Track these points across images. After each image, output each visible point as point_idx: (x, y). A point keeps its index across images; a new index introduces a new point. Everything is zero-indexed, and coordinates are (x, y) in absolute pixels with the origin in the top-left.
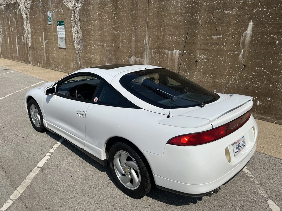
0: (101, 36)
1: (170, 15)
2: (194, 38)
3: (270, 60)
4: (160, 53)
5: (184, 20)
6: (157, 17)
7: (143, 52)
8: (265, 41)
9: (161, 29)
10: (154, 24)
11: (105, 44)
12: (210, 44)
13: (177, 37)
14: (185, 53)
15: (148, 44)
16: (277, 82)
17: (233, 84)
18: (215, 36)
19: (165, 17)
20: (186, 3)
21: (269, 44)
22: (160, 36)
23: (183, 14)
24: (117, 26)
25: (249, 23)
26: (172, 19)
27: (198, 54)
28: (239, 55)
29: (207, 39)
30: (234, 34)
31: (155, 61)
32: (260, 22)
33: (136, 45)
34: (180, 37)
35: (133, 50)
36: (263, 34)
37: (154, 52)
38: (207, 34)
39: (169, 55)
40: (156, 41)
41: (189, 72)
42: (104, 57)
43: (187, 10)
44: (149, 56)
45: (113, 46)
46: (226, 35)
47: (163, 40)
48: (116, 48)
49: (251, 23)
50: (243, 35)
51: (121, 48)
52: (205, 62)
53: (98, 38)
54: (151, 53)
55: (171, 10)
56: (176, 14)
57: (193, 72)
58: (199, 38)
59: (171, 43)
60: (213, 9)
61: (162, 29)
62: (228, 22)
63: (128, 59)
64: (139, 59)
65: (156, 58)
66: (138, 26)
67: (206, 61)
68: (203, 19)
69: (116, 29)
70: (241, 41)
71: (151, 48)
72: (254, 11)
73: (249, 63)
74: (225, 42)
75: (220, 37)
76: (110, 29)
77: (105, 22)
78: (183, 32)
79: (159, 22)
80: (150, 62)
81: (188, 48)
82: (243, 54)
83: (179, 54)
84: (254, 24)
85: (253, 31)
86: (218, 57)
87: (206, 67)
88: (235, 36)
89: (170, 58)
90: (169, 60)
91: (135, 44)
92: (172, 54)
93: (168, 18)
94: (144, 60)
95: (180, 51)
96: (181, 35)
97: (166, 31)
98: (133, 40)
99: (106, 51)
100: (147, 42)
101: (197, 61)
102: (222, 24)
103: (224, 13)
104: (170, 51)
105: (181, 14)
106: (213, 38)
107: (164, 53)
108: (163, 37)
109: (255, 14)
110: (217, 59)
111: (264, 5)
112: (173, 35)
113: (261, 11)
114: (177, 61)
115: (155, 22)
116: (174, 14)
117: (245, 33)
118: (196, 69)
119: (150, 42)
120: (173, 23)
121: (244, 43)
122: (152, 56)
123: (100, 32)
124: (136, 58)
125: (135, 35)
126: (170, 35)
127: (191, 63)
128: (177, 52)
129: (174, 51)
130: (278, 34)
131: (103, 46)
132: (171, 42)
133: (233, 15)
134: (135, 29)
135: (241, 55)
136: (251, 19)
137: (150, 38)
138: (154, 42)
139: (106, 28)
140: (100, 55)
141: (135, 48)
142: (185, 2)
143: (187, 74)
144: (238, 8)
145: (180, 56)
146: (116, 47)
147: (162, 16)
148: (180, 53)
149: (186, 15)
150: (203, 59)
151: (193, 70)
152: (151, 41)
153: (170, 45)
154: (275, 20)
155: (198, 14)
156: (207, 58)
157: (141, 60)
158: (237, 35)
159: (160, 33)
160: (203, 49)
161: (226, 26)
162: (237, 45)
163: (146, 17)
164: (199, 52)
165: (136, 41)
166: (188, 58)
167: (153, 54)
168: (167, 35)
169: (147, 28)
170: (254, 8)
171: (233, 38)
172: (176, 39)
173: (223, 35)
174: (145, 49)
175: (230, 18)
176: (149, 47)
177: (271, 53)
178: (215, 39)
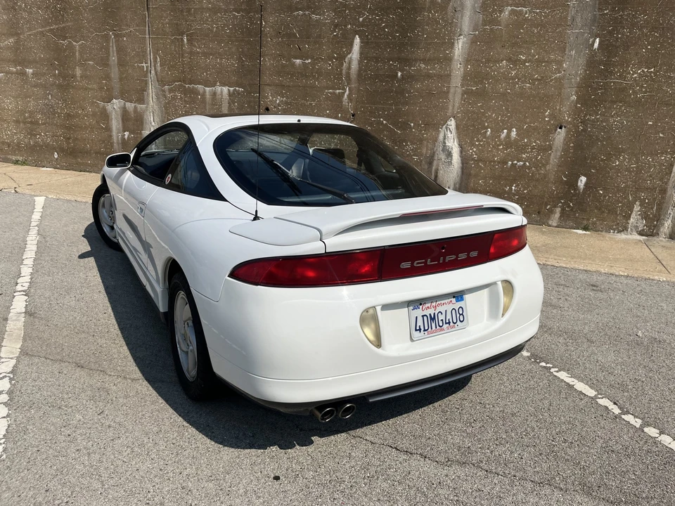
0: (16, 48)
1: (202, 13)
2: (259, 63)
3: (391, 105)
4: (185, 92)
5: (234, 25)
6: (170, 13)
7: (144, 89)
8: (381, 73)
9: (182, 40)
10: (164, 27)
11: (31, 71)
12: (291, 74)
13: (221, 59)
14: (242, 92)
15: (153, 72)
16: (405, 141)
18: (298, 60)
19: (191, 14)
21: (388, 76)
22: (183, 55)
23: (231, 12)
24: (64, 28)
25: (353, 39)
26: (208, 20)
27: (268, 94)
28: (343, 97)
29: (283, 66)
30: (330, 58)
31: (176, 110)
32: (370, 39)
33: (121, 73)
34: (228, 59)
35: (116, 84)
36: (377, 60)
37: (171, 90)
38: (281, 56)
39: (208, 96)
40: (172, 66)
42: (30, 101)
43: (239, 6)
44: (158, 98)
45: (55, 75)
46: (317, 59)
47: (189, 64)
48: (64, 79)
49: (357, 40)
50: (346, 60)
51: (79, 79)
53: (8, 54)
54: (164, 91)
56: (215, 10)
58: (268, 62)
59: (210, 71)
60: (292, 8)
61: (185, 40)
62: (319, 36)
63: (104, 106)
64: (133, 105)
65: (178, 103)
66: (124, 29)
67: (285, 109)
68: (272, 27)
69: (62, 34)
70: (344, 72)
71: (161, 81)
72: (361, 19)
73: (361, 111)
74: (317, 73)
75: (307, 62)
76: (42, 32)
77: (25, 15)
78: (233, 50)
79: (177, 24)
80: (162, 111)
81: (248, 83)
82: (349, 94)
83: (230, 94)
84: (361, 42)
85: (361, 54)
86: (307, 101)
89: (210, 102)
90: (207, 108)
91: (119, 70)
92: (214, 94)
93: (198, 17)
94: (147, 107)
95: (231, 89)
96: (230, 55)
97: (195, 46)
98: (114, 60)
99: (35, 86)
100: (152, 67)
101: (267, 109)
102: (308, 38)
103: (311, 18)
104: (207, 89)
105: (226, 11)
106: (294, 64)
107: (196, 92)
108: (190, 58)
109: (362, 25)
110: (305, 105)
111: (376, 9)
112: (211, 54)
113: (372, 19)
114: (225, 107)
115: (167, 23)
116: (210, 10)
117: (349, 56)
119: (159, 69)
120: (209, 28)
121: (348, 74)
122: (166, 98)
123: (11, 40)
124: (125, 104)
125: (118, 52)
126: (206, 55)
128: (225, 89)
129: (219, 89)
130: (399, 60)
131: (24, 74)
132: (210, 68)
133: (325, 24)
134: (116, 36)
135: (346, 96)
136: (356, 32)
137: (158, 59)
138: (168, 68)
139: (30, 29)
140: (16, 98)
141: (121, 79)
144: (334, 11)
145: (232, 98)
146: (63, 76)
147: (182, 11)
148: (231, 91)
149: (238, 16)
150: (279, 105)
152: (161, 66)
153: (207, 74)
154: (394, 37)
155: (262, 15)
156: (286, 103)
157: (140, 107)
158: (336, 60)
159: (182, 48)
160: (277, 85)
161: (315, 43)
162: (337, 79)
163: (144, 11)
164: (270, 90)
165: (120, 65)
166: (249, 102)
167: (170, 93)
168: (198, 53)
169: (147, 36)
170: (360, 14)
171: (330, 64)
172: (220, 64)
173: (311, 59)
174: (146, 83)
175: (321, 28)
176: (157, 78)
177: (392, 92)
178: (298, 65)
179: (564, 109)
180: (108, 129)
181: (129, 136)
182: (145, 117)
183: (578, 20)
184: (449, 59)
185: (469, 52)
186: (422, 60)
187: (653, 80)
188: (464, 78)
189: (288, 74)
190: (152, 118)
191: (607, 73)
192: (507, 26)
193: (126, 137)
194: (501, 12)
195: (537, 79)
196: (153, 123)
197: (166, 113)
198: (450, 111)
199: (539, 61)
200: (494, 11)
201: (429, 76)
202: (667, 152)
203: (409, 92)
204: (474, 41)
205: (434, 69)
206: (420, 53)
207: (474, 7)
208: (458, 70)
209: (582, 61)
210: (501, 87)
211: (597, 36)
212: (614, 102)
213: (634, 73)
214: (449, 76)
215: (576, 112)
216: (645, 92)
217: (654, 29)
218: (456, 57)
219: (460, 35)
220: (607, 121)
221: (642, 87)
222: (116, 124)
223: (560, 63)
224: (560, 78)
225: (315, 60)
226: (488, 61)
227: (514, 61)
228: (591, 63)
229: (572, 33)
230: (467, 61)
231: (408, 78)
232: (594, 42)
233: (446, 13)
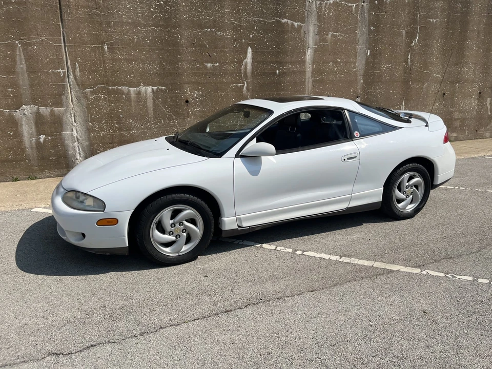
1: (122, 26)
2: (178, 67)
3: (274, 91)
4: (109, 93)
5: (153, 37)
6: (88, 25)
7: (61, 93)
8: (266, 71)
9: (103, 48)
10: (82, 36)
12: (205, 75)
13: (143, 64)
14: (165, 89)
15: (71, 77)
17: (243, 125)
18: (209, 64)
19: (110, 27)
20: (152, 10)
21: (271, 73)
22: (104, 62)
23: (150, 26)
25: (247, 49)
26: (128, 32)
27: (187, 90)
28: (243, 88)
29: (198, 68)
30: (233, 62)
31: (101, 109)
32: (258, 49)
33: (32, 79)
34: (150, 64)
35: (26, 91)
36: (263, 63)
37: (92, 93)
38: (197, 61)
39: (133, 95)
40: (93, 71)
41: (177, 119)
43: (156, 22)
44: (78, 99)
46: (223, 63)
47: (112, 69)
49: (250, 50)
50: (243, 63)
52: (201, 102)
54: (84, 93)
55: (122, 16)
56: (135, 24)
57: (184, 119)
58: (185, 66)
59: (133, 74)
60: (201, 26)
61: (106, 49)
62: (224, 47)
63: (11, 114)
64: (49, 109)
65: (102, 103)
66: (34, 39)
67: (202, 100)
68: (186, 39)
70: (242, 71)
71: (82, 85)
72: (251, 36)
74: (223, 72)
75: (216, 65)
78: (154, 57)
79: (96, 34)
80: (84, 112)
81: (169, 82)
82: (247, 86)
83: (153, 92)
84: (252, 51)
85: (253, 59)
86: (218, 93)
87: (203, 108)
88: (234, 65)
89: (135, 100)
90: (133, 105)
91: (29, 77)
92: (139, 93)
93: (118, 29)
94: (66, 109)
95: (155, 88)
96: (151, 61)
97: (117, 53)
98: (22, 68)
100: (70, 73)
101: (187, 101)
102: (216, 48)
103: (216, 34)
104: (132, 89)
105: (145, 26)
106: (206, 67)
107: (122, 93)
108: (112, 64)
109: (251, 40)
110: (217, 96)
111: (260, 30)
112: (133, 60)
113: (258, 36)
114: (150, 103)
115: (85, 34)
116: (130, 24)
117: (245, 61)
118: (188, 113)
119: (78, 74)
120: (130, 39)
121: (245, 73)
122: (87, 99)
124: (38, 109)
125: (27, 60)
126: (129, 61)
127: (178, 105)
128: (149, 89)
129: (143, 89)
130: (276, 62)
132: (133, 72)
133: (227, 38)
134: (23, 45)
135: (245, 88)
136: (249, 45)
137: (77, 66)
138: (90, 74)
141: (32, 86)
142: (150, 8)
143: (175, 123)
144: (233, 30)
145: (156, 95)
147: (101, 24)
148: (155, 90)
149: (157, 30)
150: (196, 98)
151: (183, 114)
152: (80, 71)
153: (131, 77)
154: (273, 48)
155: (177, 30)
156: (202, 96)
157: (57, 110)
158: (237, 64)
159: (103, 56)
160: (194, 83)
161: (222, 51)
162: (238, 76)
163: (58, 22)
164: (189, 87)
165: (30, 72)
166: (171, 98)
167: (92, 95)
168: (121, 59)
169: (63, 45)
170: (251, 33)
171: (232, 66)
172: (143, 68)
173: (219, 63)
174: (64, 87)
175: (224, 42)
176: (77, 82)
177: (274, 83)
178: (209, 67)
179: (358, 87)
180: (18, 135)
181: (45, 139)
182: (65, 119)
183: (361, 40)
184: (304, 62)
185: (314, 57)
186: (289, 62)
187: (391, 70)
188: (312, 73)
189: (202, 74)
190: (73, 119)
191: (374, 68)
192: (331, 42)
193: (42, 140)
194: (327, 35)
195: (346, 72)
196: (75, 124)
197: (89, 113)
198: (307, 92)
199: (346, 63)
200: (324, 34)
201: (294, 72)
202: (398, 105)
203: (284, 83)
204: (315, 51)
205: (297, 68)
206: (288, 58)
207: (314, 32)
208: (309, 69)
209: (364, 62)
210: (331, 77)
211: (368, 49)
212: (378, 82)
213: (384, 67)
214: (305, 71)
215: (364, 89)
216: (389, 76)
217: (390, 45)
218: (307, 60)
219: (308, 48)
220: (375, 92)
221: (387, 74)
222: (27, 130)
223: (355, 63)
224: (355, 71)
225: (222, 63)
226: (323, 62)
227: (335, 62)
228: (367, 63)
229: (359, 47)
230: (313, 63)
231: (283, 74)
232: (368, 52)
233: (300, 35)
